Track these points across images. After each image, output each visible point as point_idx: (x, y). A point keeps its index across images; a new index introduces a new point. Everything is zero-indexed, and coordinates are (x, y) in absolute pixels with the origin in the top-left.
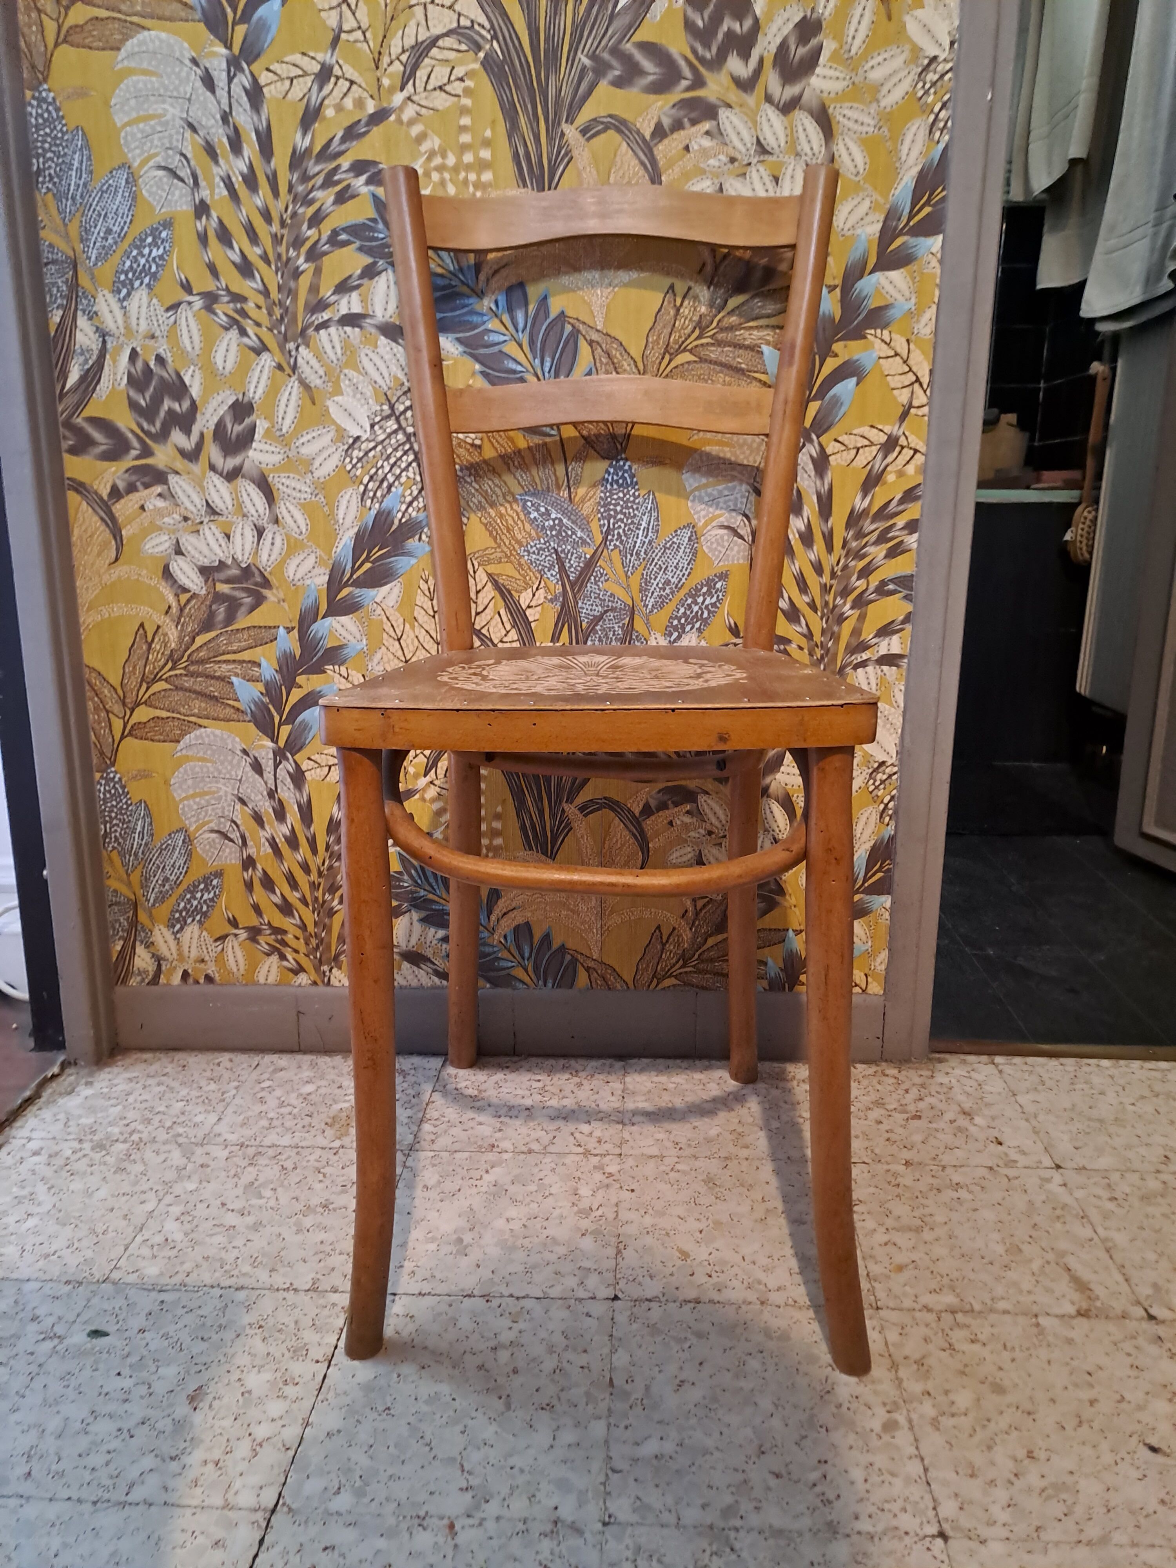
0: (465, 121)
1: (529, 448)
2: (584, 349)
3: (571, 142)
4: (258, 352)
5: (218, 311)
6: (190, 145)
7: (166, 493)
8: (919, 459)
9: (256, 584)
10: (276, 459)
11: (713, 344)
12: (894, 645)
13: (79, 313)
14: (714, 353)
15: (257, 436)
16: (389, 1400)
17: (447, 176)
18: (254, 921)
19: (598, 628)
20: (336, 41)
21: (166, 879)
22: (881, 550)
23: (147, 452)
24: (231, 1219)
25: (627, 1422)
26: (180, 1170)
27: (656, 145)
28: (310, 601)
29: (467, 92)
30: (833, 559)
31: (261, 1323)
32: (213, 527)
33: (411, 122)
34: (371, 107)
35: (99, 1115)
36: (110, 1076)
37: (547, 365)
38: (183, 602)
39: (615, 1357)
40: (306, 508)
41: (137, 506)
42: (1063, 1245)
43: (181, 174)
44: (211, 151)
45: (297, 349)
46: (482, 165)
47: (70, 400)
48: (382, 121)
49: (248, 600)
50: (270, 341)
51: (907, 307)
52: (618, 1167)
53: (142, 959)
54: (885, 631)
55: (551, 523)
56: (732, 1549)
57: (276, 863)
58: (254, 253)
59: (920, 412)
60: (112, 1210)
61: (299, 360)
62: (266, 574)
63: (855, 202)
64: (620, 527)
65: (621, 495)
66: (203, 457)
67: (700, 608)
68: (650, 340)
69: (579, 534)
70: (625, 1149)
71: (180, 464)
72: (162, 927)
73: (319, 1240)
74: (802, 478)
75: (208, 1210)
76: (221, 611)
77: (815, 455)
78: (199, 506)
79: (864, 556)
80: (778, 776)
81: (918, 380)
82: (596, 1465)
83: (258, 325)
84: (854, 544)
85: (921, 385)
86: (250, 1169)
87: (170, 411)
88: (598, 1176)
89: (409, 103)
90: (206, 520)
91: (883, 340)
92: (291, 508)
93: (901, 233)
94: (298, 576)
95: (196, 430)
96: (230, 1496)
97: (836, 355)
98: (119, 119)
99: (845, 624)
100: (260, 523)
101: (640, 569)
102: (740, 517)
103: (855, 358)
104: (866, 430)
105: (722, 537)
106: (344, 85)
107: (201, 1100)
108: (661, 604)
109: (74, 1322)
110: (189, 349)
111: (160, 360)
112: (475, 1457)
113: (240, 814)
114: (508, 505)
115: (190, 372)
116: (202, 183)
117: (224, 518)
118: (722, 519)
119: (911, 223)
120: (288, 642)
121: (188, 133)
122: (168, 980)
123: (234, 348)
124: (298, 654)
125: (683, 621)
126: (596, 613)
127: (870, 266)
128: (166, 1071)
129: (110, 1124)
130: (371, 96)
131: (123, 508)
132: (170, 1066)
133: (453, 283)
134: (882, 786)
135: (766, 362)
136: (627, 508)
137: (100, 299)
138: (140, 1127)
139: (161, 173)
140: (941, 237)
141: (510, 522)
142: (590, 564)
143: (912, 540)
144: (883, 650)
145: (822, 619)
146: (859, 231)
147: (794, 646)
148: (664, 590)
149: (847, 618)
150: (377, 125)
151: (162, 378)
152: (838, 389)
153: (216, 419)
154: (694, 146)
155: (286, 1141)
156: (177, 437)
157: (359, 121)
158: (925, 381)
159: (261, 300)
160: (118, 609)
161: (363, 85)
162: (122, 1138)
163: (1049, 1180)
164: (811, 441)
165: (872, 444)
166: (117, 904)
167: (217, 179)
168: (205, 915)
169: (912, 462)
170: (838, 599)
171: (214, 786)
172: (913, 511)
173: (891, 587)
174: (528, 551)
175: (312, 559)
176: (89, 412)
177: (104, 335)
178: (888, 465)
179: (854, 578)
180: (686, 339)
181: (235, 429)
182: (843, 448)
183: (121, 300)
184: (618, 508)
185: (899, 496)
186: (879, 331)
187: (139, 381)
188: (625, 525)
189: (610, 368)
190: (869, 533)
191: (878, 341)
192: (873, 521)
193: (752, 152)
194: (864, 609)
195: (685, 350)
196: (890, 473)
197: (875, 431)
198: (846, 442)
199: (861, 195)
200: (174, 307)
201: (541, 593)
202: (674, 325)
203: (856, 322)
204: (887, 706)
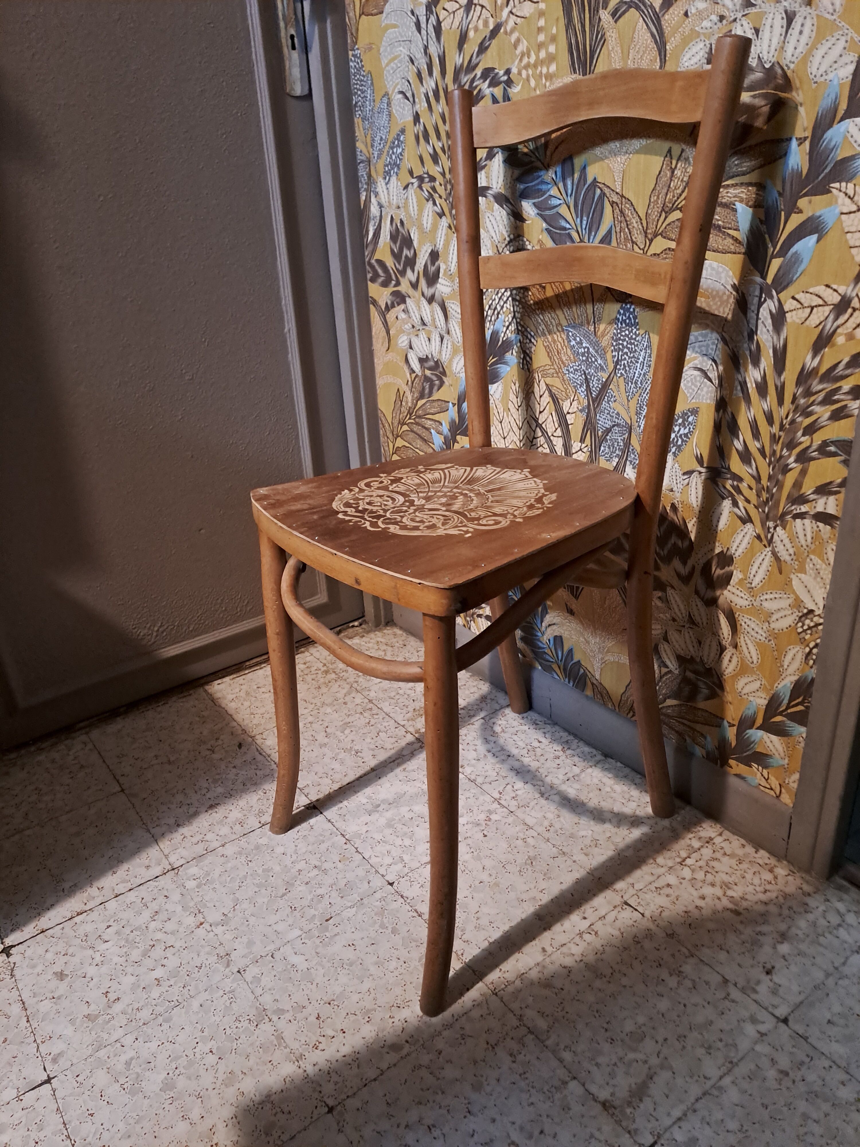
0: (541, 22)
1: (572, 290)
2: (608, 209)
3: (605, 25)
4: (441, 216)
5: (424, 189)
6: (411, 74)
7: (406, 309)
9: (440, 373)
10: (448, 290)
12: (830, 505)
13: (372, 194)
15: (441, 275)
17: (530, 72)
19: (608, 437)
22: (825, 411)
23: (398, 282)
25: (307, 941)
27: (663, 18)
28: (460, 390)
30: (783, 412)
32: (423, 333)
33: (512, 31)
34: (491, 24)
36: (373, 637)
37: (584, 222)
38: (413, 379)
40: (460, 323)
41: (394, 317)
43: (408, 95)
44: (420, 76)
46: (550, 59)
47: (370, 248)
48: (497, 34)
49: (438, 382)
50: (446, 208)
54: (823, 490)
55: (583, 350)
58: (438, 146)
62: (444, 367)
63: (829, 44)
64: (625, 359)
65: (627, 332)
66: (419, 288)
68: (652, 200)
69: (599, 361)
70: (519, 811)
71: (411, 291)
74: (762, 330)
76: (427, 387)
77: (774, 311)
78: (418, 319)
79: (811, 414)
80: (725, 592)
83: (441, 197)
84: (802, 401)
86: (357, 715)
89: (511, 15)
90: (421, 329)
91: (846, 194)
92: (456, 323)
94: (456, 373)
95: (416, 269)
97: (801, 212)
98: (384, 62)
99: (789, 475)
100: (442, 332)
101: (637, 395)
102: (710, 362)
103: (818, 214)
104: (821, 290)
105: (695, 377)
106: (478, 10)
109: (223, 748)
110: (413, 214)
111: (402, 222)
114: (558, 334)
115: (413, 231)
116: (417, 100)
117: (428, 328)
118: (696, 362)
120: (453, 413)
121: (411, 65)
123: (431, 214)
124: (457, 421)
126: (607, 426)
127: (841, 112)
130: (492, 16)
131: (390, 317)
133: (533, 159)
134: (809, 632)
135: (739, 219)
136: (631, 344)
137: (379, 184)
139: (401, 96)
141: (560, 347)
142: (605, 386)
143: (855, 406)
144: (820, 508)
145: (769, 466)
146: (831, 76)
147: (745, 484)
149: (791, 469)
150: (494, 38)
151: (403, 234)
152: (798, 247)
153: (424, 262)
154: (691, 12)
156: (409, 273)
157: (486, 37)
159: (442, 179)
160: (390, 379)
161: (488, 8)
164: (771, 297)
165: (826, 304)
167: (423, 96)
170: (785, 450)
172: (858, 377)
173: (832, 449)
174: (568, 370)
175: (463, 360)
176: (377, 256)
178: (838, 327)
179: (800, 433)
180: (678, 198)
181: (432, 269)
182: (799, 306)
183: (387, 184)
184: (625, 343)
185: (846, 359)
186: (844, 184)
187: (394, 237)
188: (629, 358)
189: (624, 225)
190: (817, 393)
191: (842, 195)
192: (821, 381)
193: (738, 8)
194: (806, 464)
195: (677, 208)
196: (841, 334)
197: (829, 291)
198: (802, 301)
199: (836, 35)
200: (406, 187)
201: (575, 403)
202: (669, 187)
203: (822, 175)
204: (820, 561)
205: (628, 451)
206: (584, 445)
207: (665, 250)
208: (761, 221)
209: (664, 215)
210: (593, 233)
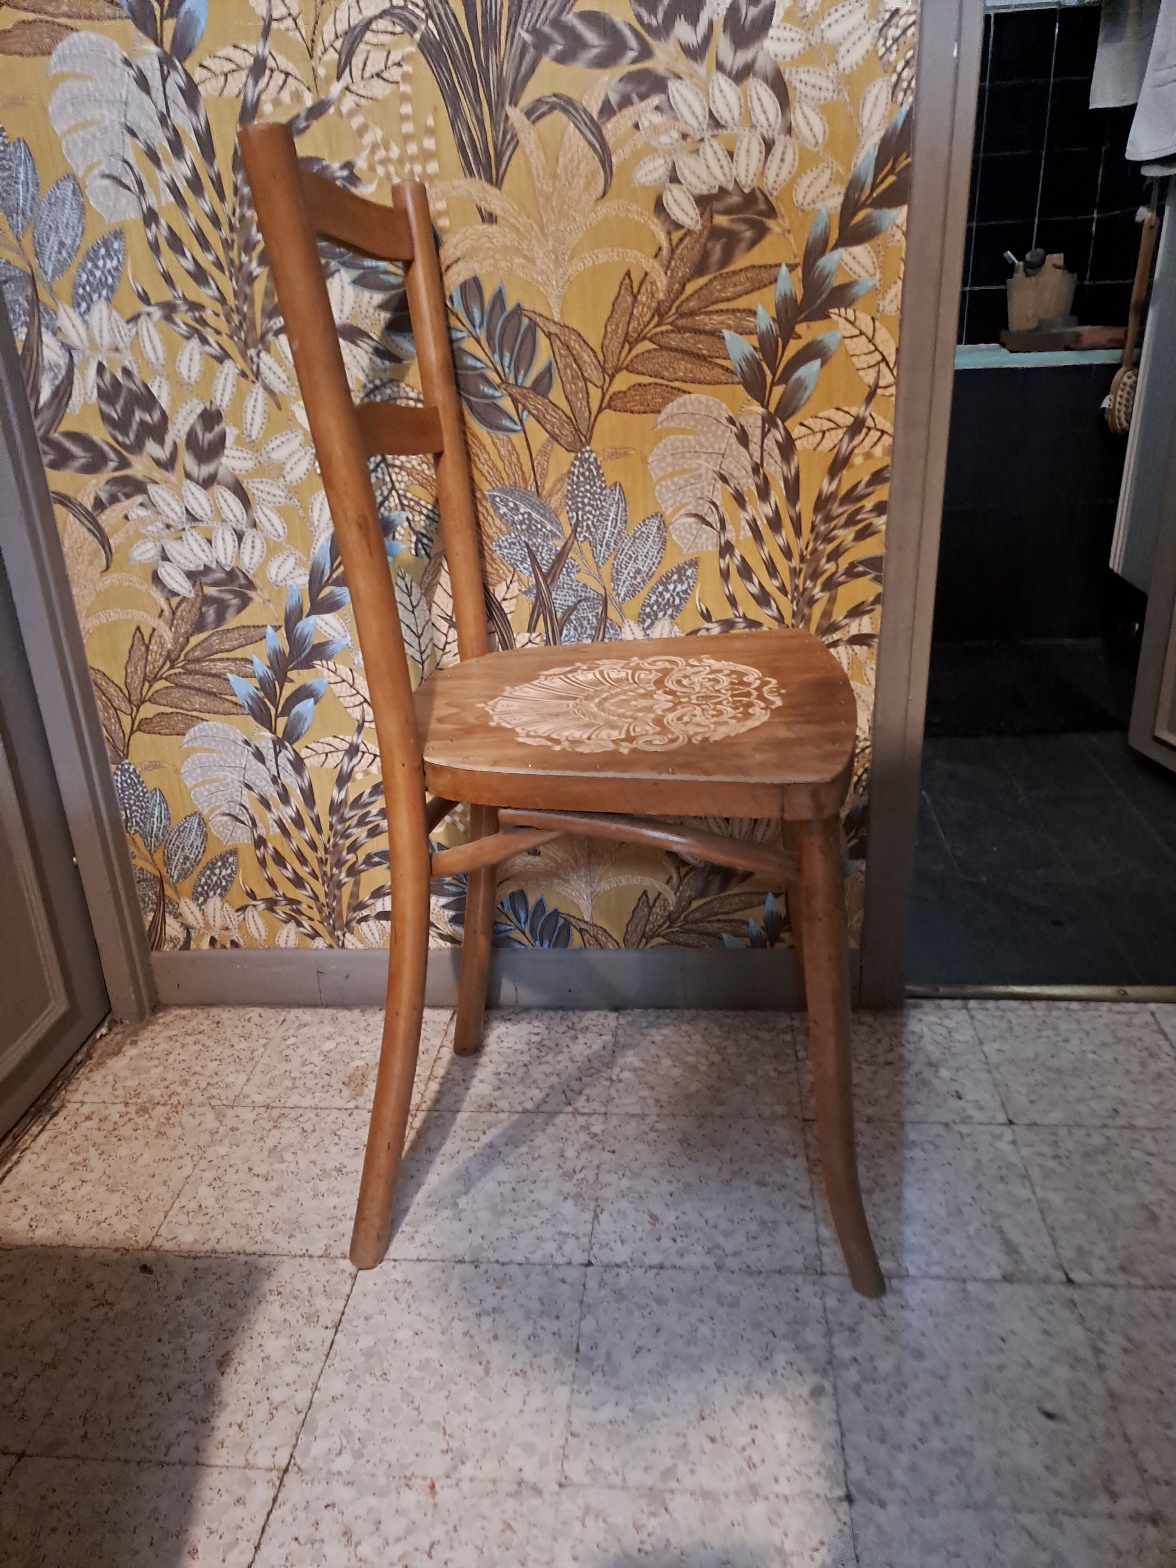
0: (407, 109)
1: (494, 444)
2: (543, 342)
3: (517, 125)
4: (220, 360)
5: (178, 322)
6: (132, 150)
7: (147, 502)
8: (887, 440)
9: (241, 586)
10: (249, 464)
11: (672, 331)
12: (865, 625)
13: (43, 330)
14: (674, 341)
15: (228, 443)
16: (386, 1365)
17: (392, 169)
18: (270, 893)
19: (573, 617)
20: (266, 31)
21: (187, 858)
22: (850, 533)
23: (124, 464)
24: (257, 1184)
25: (587, 1388)
26: (213, 1133)
27: (604, 123)
28: (293, 601)
29: (406, 77)
30: (802, 543)
31: (280, 1289)
32: (195, 533)
33: (351, 114)
34: (309, 100)
35: (143, 1076)
36: (152, 1035)
37: (507, 359)
38: (174, 605)
39: (583, 1323)
40: (281, 511)
41: (121, 516)
42: (1002, 1207)
43: (126, 182)
44: (153, 156)
45: (258, 355)
46: (426, 156)
47: (46, 415)
48: (321, 115)
49: (235, 602)
50: (231, 348)
51: (870, 283)
52: (602, 1127)
53: (173, 928)
54: (856, 612)
55: (521, 517)
56: (666, 1510)
57: (285, 840)
58: (206, 260)
59: (887, 392)
60: (154, 1176)
61: (262, 366)
62: (250, 576)
63: (814, 175)
65: (588, 487)
66: (178, 467)
67: (672, 595)
68: (609, 329)
69: (549, 527)
70: (611, 1108)
71: (158, 473)
72: (187, 900)
73: (332, 1205)
74: (769, 464)
75: (236, 1176)
76: (211, 613)
77: (780, 440)
78: (180, 514)
79: (833, 539)
81: (884, 359)
82: (559, 1429)
83: (218, 332)
84: (822, 528)
85: (888, 365)
86: (274, 1132)
87: (142, 423)
88: (584, 1137)
89: (347, 92)
90: (187, 527)
92: (268, 512)
93: (864, 206)
94: (281, 576)
95: (169, 439)
96: (250, 1456)
97: (799, 337)
98: (59, 128)
99: (816, 606)
100: (239, 528)
101: (611, 559)
102: (707, 505)
103: (819, 338)
104: (832, 413)
105: (690, 526)
106: (279, 78)
107: (232, 1059)
108: (633, 592)
109: (122, 1289)
110: (153, 359)
111: (127, 372)
112: (456, 1420)
113: (249, 799)
115: (157, 383)
116: (148, 191)
117: (205, 525)
118: (689, 507)
119: (875, 195)
120: (277, 640)
121: (128, 138)
122: (198, 945)
123: (197, 357)
124: (287, 650)
125: (655, 608)
126: (571, 604)
127: (832, 241)
128: (202, 1028)
129: (153, 1086)
130: (308, 89)
131: (108, 518)
132: (207, 1022)
135: (728, 348)
136: (594, 499)
137: (61, 313)
138: (179, 1089)
139: (107, 182)
140: (904, 209)
141: (481, 518)
142: (561, 556)
143: (881, 522)
144: (854, 630)
145: (792, 603)
146: (819, 206)
147: (765, 628)
148: (635, 578)
149: (817, 600)
150: (316, 118)
151: (130, 390)
152: (802, 372)
153: (186, 428)
154: (644, 123)
155: (307, 1102)
156: (151, 447)
157: (298, 116)
158: (892, 360)
159: (219, 308)
160: (115, 614)
161: (299, 76)
162: (162, 1102)
163: (999, 1137)
164: (776, 426)
165: (838, 426)
166: (144, 880)
167: (163, 186)
168: (225, 888)
169: (880, 444)
170: (808, 582)
171: (221, 774)
172: (882, 493)
173: (861, 569)
174: (500, 546)
175: (291, 561)
176: (64, 426)
177: (69, 349)
178: (854, 448)
179: (823, 561)
180: (645, 327)
181: (206, 438)
182: (809, 431)
183: (82, 315)
184: (586, 501)
185: (866, 478)
186: (843, 310)
187: (109, 394)
188: (594, 516)
189: (570, 360)
190: (838, 516)
191: (842, 321)
192: (841, 504)
193: (705, 127)
194: (834, 592)
195: (644, 338)
196: (858, 455)
197: (841, 413)
198: (812, 426)
199: (820, 166)
200: (134, 319)
201: (515, 586)
202: (632, 313)
203: (819, 302)
204: (859, 685)
205: (605, 626)
206: (534, 635)
207: (634, 386)
208: (755, 348)
209: (627, 346)
210: (522, 372)
